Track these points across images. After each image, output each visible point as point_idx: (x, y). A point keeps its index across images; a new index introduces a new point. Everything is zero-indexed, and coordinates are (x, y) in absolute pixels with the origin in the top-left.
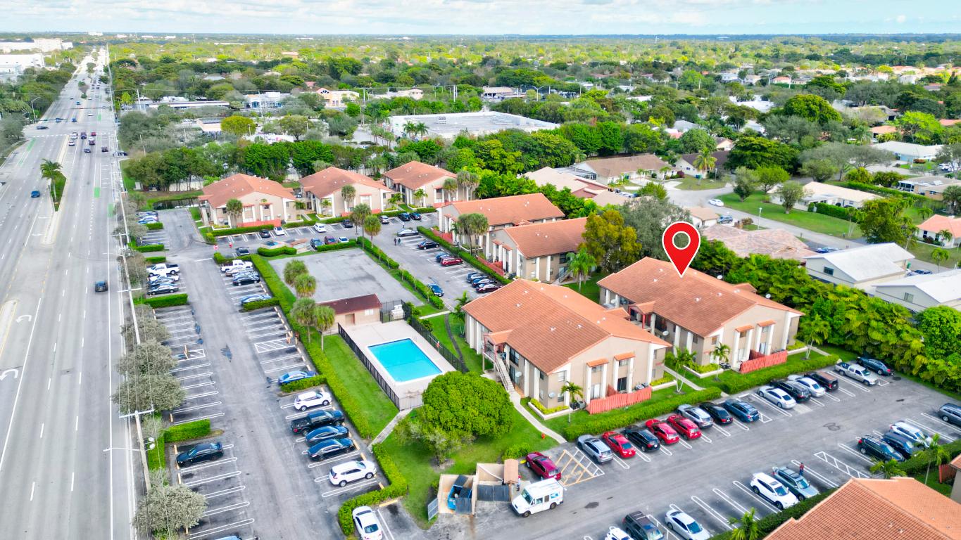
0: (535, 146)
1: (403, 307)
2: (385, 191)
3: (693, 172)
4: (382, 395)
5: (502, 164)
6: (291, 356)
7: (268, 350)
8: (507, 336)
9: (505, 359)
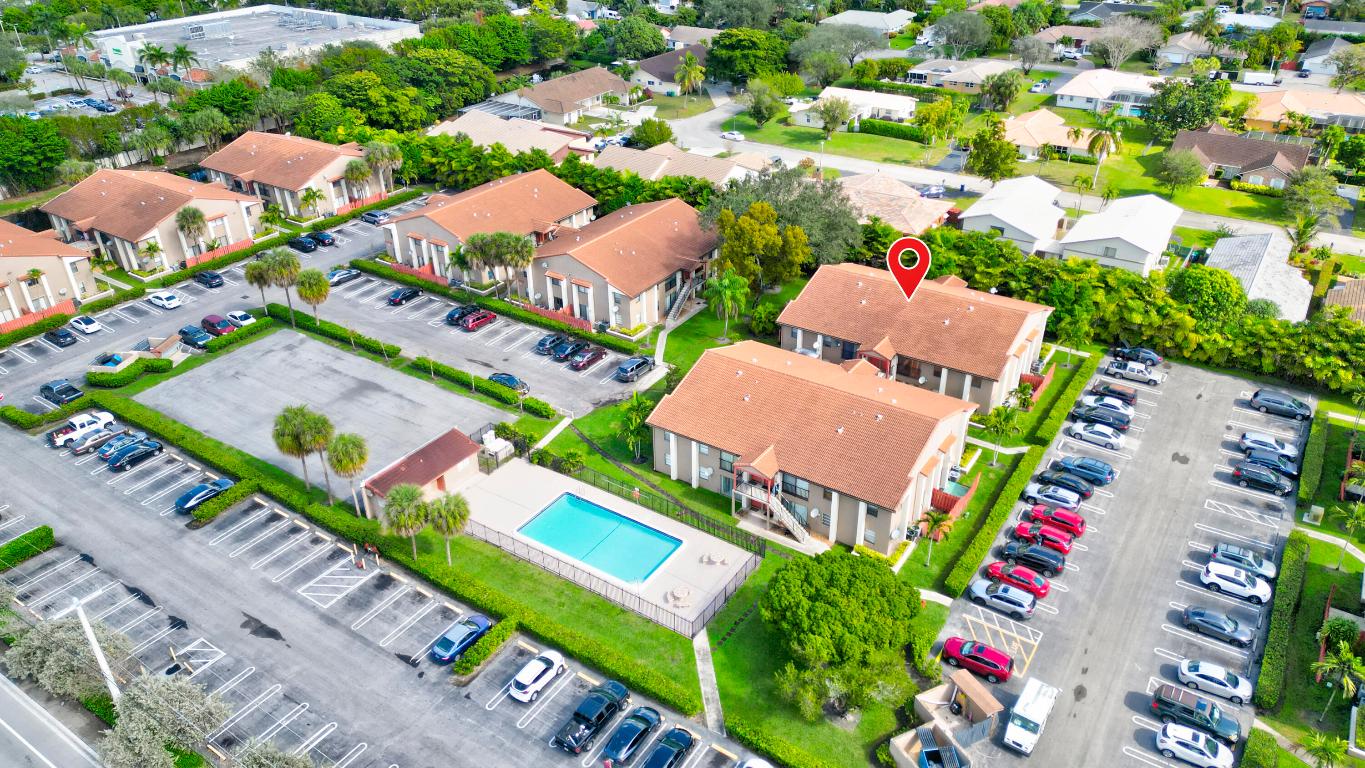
0: (431, 74)
2: (248, 204)
3: (661, 87)
5: (392, 113)
6: (395, 594)
7: (338, 597)
8: (774, 458)
9: (777, 493)
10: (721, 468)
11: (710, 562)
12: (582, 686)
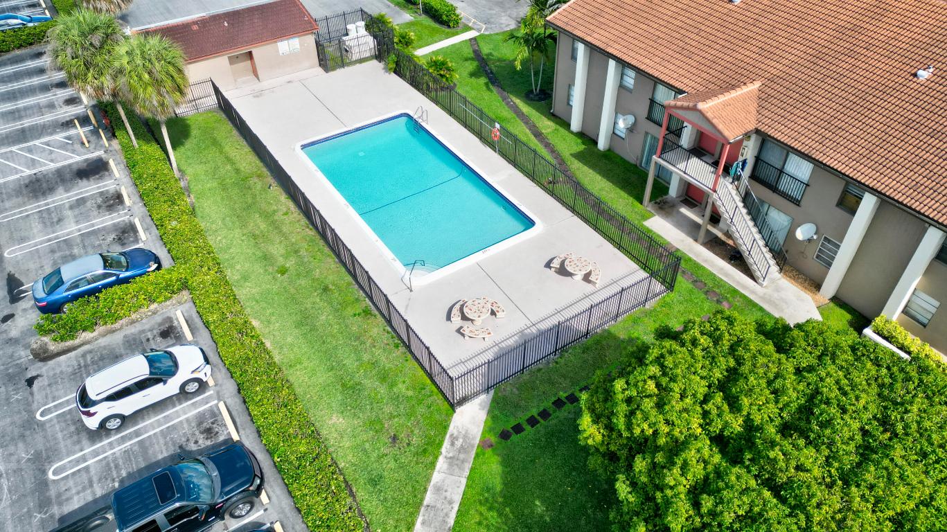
1: (368, 27)
4: (377, 328)
6: (90, 188)
7: (28, 172)
8: (753, 107)
9: (737, 178)
10: (649, 118)
11: (563, 271)
12: (209, 432)
